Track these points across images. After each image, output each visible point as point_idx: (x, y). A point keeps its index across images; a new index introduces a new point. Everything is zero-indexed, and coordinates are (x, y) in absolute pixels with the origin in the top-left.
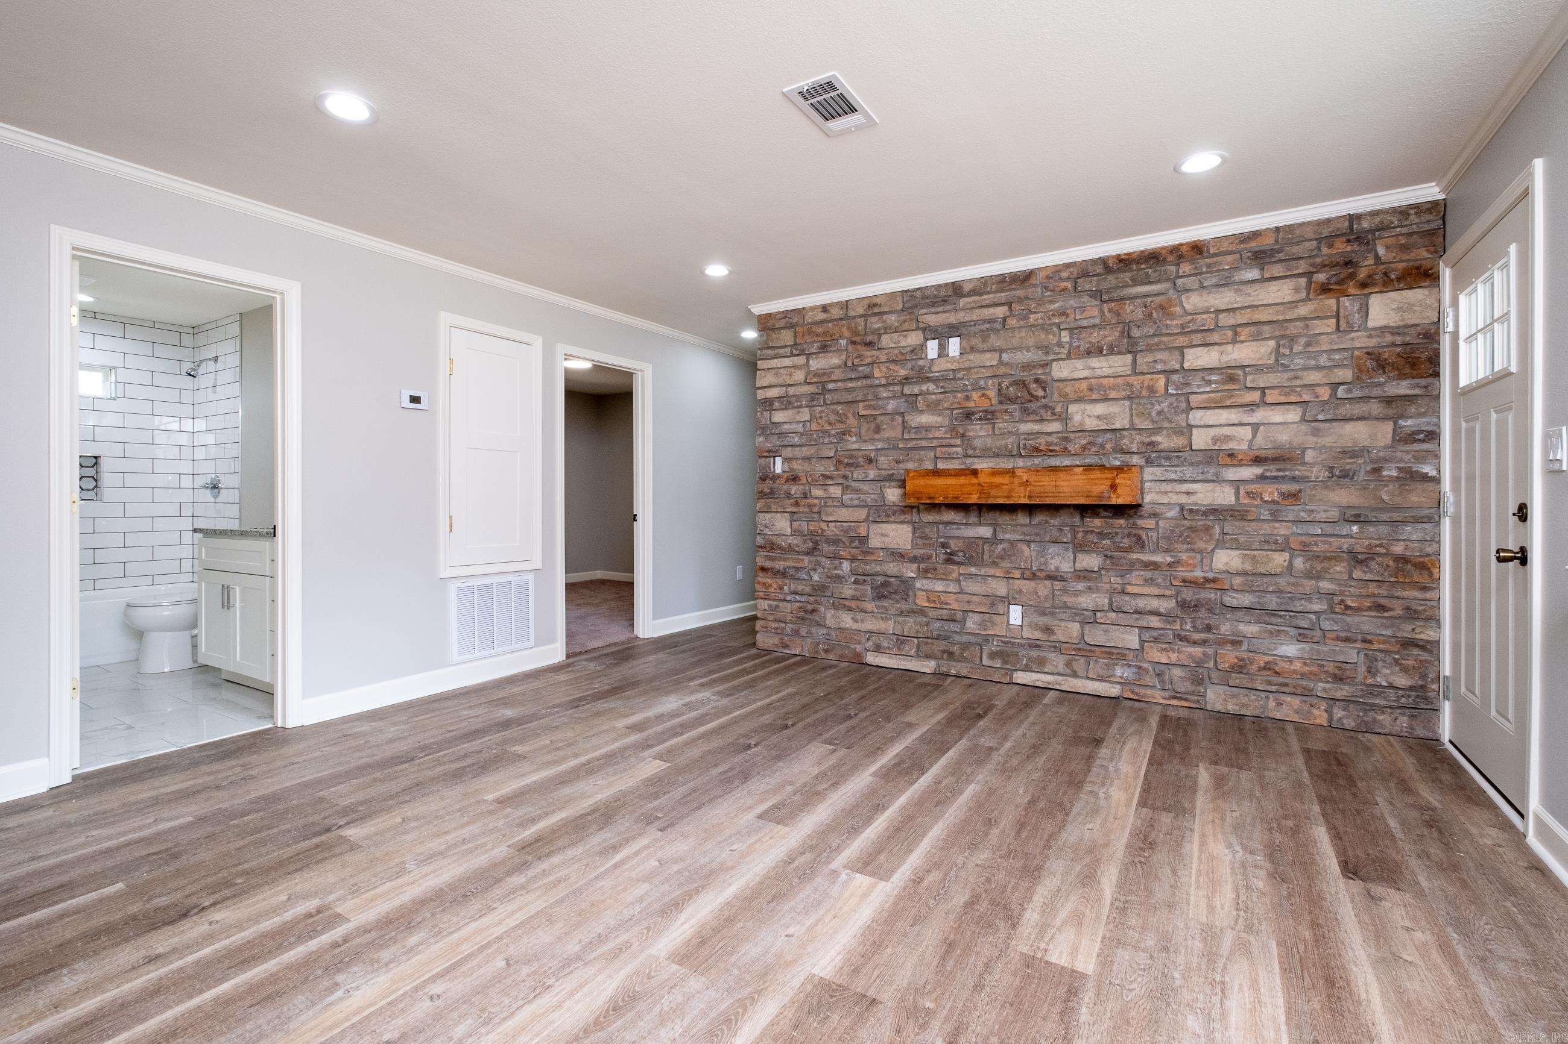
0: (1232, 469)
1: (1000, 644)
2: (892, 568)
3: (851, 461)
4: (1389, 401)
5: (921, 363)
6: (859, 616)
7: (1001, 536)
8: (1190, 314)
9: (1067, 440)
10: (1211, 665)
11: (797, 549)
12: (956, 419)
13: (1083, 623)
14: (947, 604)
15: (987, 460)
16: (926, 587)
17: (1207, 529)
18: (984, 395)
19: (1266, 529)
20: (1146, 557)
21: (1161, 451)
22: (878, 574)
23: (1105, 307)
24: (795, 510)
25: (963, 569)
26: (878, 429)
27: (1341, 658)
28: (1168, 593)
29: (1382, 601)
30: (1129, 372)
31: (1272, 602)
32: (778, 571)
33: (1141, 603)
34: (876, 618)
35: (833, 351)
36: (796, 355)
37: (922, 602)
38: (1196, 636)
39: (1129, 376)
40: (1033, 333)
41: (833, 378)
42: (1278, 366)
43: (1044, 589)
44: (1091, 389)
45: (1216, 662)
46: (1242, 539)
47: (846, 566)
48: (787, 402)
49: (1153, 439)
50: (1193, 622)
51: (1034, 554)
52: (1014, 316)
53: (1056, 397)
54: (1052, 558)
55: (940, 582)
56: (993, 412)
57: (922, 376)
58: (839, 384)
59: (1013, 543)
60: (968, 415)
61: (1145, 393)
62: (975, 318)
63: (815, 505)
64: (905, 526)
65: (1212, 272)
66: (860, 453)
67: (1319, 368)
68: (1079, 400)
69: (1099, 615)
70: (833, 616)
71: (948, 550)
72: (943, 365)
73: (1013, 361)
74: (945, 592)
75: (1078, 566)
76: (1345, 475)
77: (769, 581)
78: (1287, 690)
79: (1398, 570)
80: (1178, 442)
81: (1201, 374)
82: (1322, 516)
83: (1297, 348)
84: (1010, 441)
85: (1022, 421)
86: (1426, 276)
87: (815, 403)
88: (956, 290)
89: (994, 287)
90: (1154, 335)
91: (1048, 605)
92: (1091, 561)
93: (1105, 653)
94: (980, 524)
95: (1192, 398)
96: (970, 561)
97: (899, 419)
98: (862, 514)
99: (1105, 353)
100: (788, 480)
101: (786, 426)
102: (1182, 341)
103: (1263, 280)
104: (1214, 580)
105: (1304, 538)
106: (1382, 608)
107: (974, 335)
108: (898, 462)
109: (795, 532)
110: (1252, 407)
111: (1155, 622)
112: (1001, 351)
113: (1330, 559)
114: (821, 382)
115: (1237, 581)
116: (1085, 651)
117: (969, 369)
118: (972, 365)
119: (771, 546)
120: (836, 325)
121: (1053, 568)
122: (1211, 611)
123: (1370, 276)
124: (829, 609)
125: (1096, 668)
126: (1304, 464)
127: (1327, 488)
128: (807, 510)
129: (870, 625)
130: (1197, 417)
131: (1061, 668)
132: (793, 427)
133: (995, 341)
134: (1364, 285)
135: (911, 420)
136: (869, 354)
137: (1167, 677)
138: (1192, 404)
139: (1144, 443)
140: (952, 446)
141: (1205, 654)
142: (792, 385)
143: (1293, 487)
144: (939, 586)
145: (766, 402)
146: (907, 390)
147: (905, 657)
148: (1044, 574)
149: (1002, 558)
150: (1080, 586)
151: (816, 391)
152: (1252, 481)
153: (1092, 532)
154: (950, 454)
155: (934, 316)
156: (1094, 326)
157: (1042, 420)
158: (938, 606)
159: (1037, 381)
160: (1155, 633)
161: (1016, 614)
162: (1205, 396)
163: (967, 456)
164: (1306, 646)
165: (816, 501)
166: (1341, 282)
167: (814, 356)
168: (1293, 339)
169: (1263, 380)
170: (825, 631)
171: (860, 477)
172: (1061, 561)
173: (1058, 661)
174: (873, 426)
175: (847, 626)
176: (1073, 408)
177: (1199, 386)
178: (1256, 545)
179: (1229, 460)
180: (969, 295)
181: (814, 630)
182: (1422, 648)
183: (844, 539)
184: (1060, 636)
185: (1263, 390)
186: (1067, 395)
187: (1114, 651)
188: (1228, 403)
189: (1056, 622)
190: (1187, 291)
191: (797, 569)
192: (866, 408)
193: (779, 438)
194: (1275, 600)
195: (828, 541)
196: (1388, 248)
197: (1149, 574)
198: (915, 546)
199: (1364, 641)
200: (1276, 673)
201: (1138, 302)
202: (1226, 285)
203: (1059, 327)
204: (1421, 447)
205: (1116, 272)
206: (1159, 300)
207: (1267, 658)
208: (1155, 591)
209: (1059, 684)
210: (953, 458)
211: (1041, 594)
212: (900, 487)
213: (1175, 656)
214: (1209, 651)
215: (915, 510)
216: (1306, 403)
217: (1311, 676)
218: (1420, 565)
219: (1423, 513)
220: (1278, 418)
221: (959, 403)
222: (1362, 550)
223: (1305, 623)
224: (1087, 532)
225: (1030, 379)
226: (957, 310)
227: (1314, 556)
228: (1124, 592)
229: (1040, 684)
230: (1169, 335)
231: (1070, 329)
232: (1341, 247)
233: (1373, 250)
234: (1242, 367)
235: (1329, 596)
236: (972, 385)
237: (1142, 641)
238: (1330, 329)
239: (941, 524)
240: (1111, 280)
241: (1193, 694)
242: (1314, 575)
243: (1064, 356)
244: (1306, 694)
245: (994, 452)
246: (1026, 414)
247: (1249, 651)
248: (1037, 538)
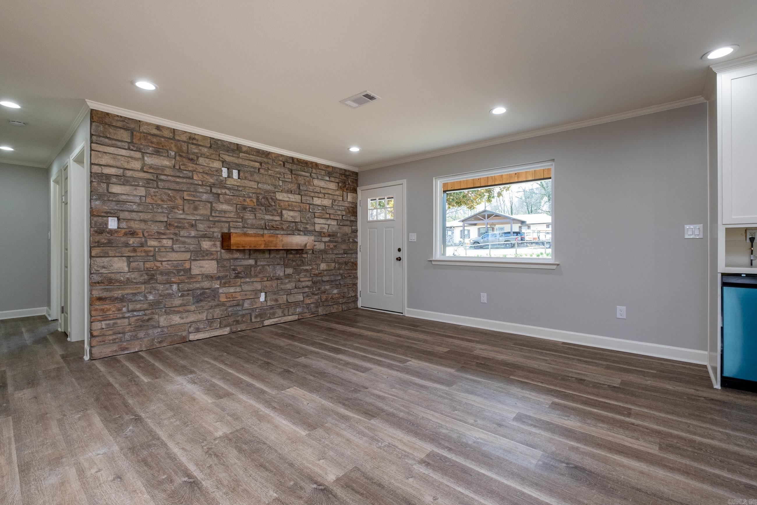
0: (324, 238)
1: (259, 310)
2: (206, 284)
3: (180, 225)
4: (350, 221)
5: (221, 178)
6: (184, 315)
7: (259, 263)
8: (315, 186)
9: (282, 224)
10: (320, 301)
11: (135, 281)
12: (239, 209)
13: (287, 295)
14: (236, 298)
15: (253, 230)
16: (225, 291)
17: (319, 257)
18: (251, 200)
19: (331, 256)
20: (305, 268)
21: (308, 231)
22: (198, 289)
23: (293, 175)
24: (132, 254)
25: (243, 280)
26: (196, 208)
27: (344, 291)
28: (310, 279)
29: (350, 274)
31: (332, 278)
32: (117, 298)
33: (304, 284)
34: (195, 313)
35: (164, 156)
36: (132, 150)
37: (223, 299)
38: (316, 292)
39: (300, 203)
40: (270, 178)
41: (165, 173)
42: (332, 208)
43: (274, 283)
44: (289, 206)
45: (321, 299)
46: (326, 259)
47: (175, 287)
48: (123, 180)
50: (316, 288)
51: (271, 270)
52: (263, 169)
53: (277, 206)
54: (278, 271)
55: (232, 288)
56: (255, 209)
57: (222, 184)
58: (170, 178)
59: (263, 266)
60: (244, 208)
61: (304, 210)
62: (247, 164)
63: (151, 251)
64: (213, 261)
65: (319, 174)
66: (185, 221)
67: (340, 210)
68: (285, 209)
69: (292, 290)
70: (165, 319)
71: (237, 272)
72: (229, 182)
73: (262, 188)
74: (235, 292)
75: (286, 273)
76: (344, 241)
77: (108, 307)
78: (335, 303)
79: (352, 266)
80: (312, 228)
81: (317, 206)
82: (340, 252)
83: (336, 203)
84: (262, 222)
85: (266, 214)
86: (355, 191)
87: (150, 185)
88: (238, 148)
89: (255, 153)
90: (306, 191)
91: (276, 290)
92: (289, 271)
94: (250, 258)
95: (316, 214)
96: (246, 276)
97: (209, 205)
98: (187, 256)
99: (293, 193)
100: (126, 234)
101: (124, 197)
102: (313, 194)
103: (330, 181)
104: (321, 273)
105: (337, 259)
106: (350, 276)
108: (210, 227)
109: (133, 269)
110: (328, 219)
111: (307, 290)
112: (258, 183)
113: (342, 264)
114: (156, 172)
115: (325, 272)
116: (289, 304)
117: (245, 187)
118: (246, 186)
119: (110, 281)
120: (167, 141)
121: (278, 275)
122: (320, 283)
123: (348, 188)
124: (162, 315)
125: (291, 311)
126: (337, 237)
127: (341, 244)
128: (144, 254)
129: (192, 318)
130: (317, 220)
131: (281, 314)
132: (131, 198)
133: (257, 177)
134: (347, 190)
135: (217, 206)
136: (191, 166)
137: (310, 308)
138: (316, 216)
139: (304, 228)
140: (237, 222)
141: (318, 297)
142: (128, 169)
143: (336, 244)
144: (232, 290)
145: (102, 176)
146: (214, 190)
147: (215, 330)
148: (275, 278)
149: (259, 273)
150: (287, 281)
151: (152, 178)
152: (328, 242)
153: (290, 260)
154: (236, 226)
155: (228, 157)
156: (289, 182)
157: (273, 215)
158: (232, 299)
159: (272, 198)
160: (306, 294)
161: (262, 298)
162: (318, 214)
163: (244, 227)
164: (338, 290)
165: (152, 249)
166: (343, 187)
167: (148, 155)
168: (335, 201)
169: (331, 211)
170: (159, 330)
171: (186, 235)
172: (280, 272)
173: (279, 312)
174: (192, 206)
175: (177, 322)
176: (284, 212)
177: (317, 210)
178: (329, 261)
179: (323, 235)
180: (244, 152)
181: (150, 332)
182: (355, 285)
183: (174, 271)
184: (280, 302)
185: (330, 214)
186: (282, 206)
187: (297, 303)
188: (323, 217)
189: (279, 296)
190: (314, 178)
191: (134, 294)
192: (189, 195)
193: (117, 204)
195: (162, 273)
196: (351, 181)
197: (305, 273)
198: (218, 271)
199: (348, 286)
200: (333, 299)
201: (302, 177)
202: (323, 180)
203: (279, 179)
204: (355, 234)
205: (296, 164)
206: (308, 179)
207: (331, 295)
208: (307, 279)
209: (280, 321)
210: (238, 228)
211: (274, 286)
212: (211, 241)
213: (312, 300)
214: (319, 296)
215: (219, 253)
216: (337, 220)
217: (339, 298)
218: (355, 264)
219: (356, 251)
220: (333, 223)
221: (241, 202)
222: (347, 261)
223: (338, 283)
224: (288, 260)
225: (269, 197)
226: (238, 157)
227: (339, 263)
228: (299, 281)
229: (273, 323)
230: (310, 191)
231: (282, 181)
232: (343, 178)
233: (348, 181)
234: (326, 206)
235: (341, 275)
236: (247, 195)
237: (304, 297)
238: (341, 200)
239: (232, 259)
240: (294, 167)
241: (316, 311)
242: (339, 269)
243: (280, 191)
244: (338, 304)
245: (256, 227)
246: (268, 212)
247: (327, 294)
248: (272, 263)
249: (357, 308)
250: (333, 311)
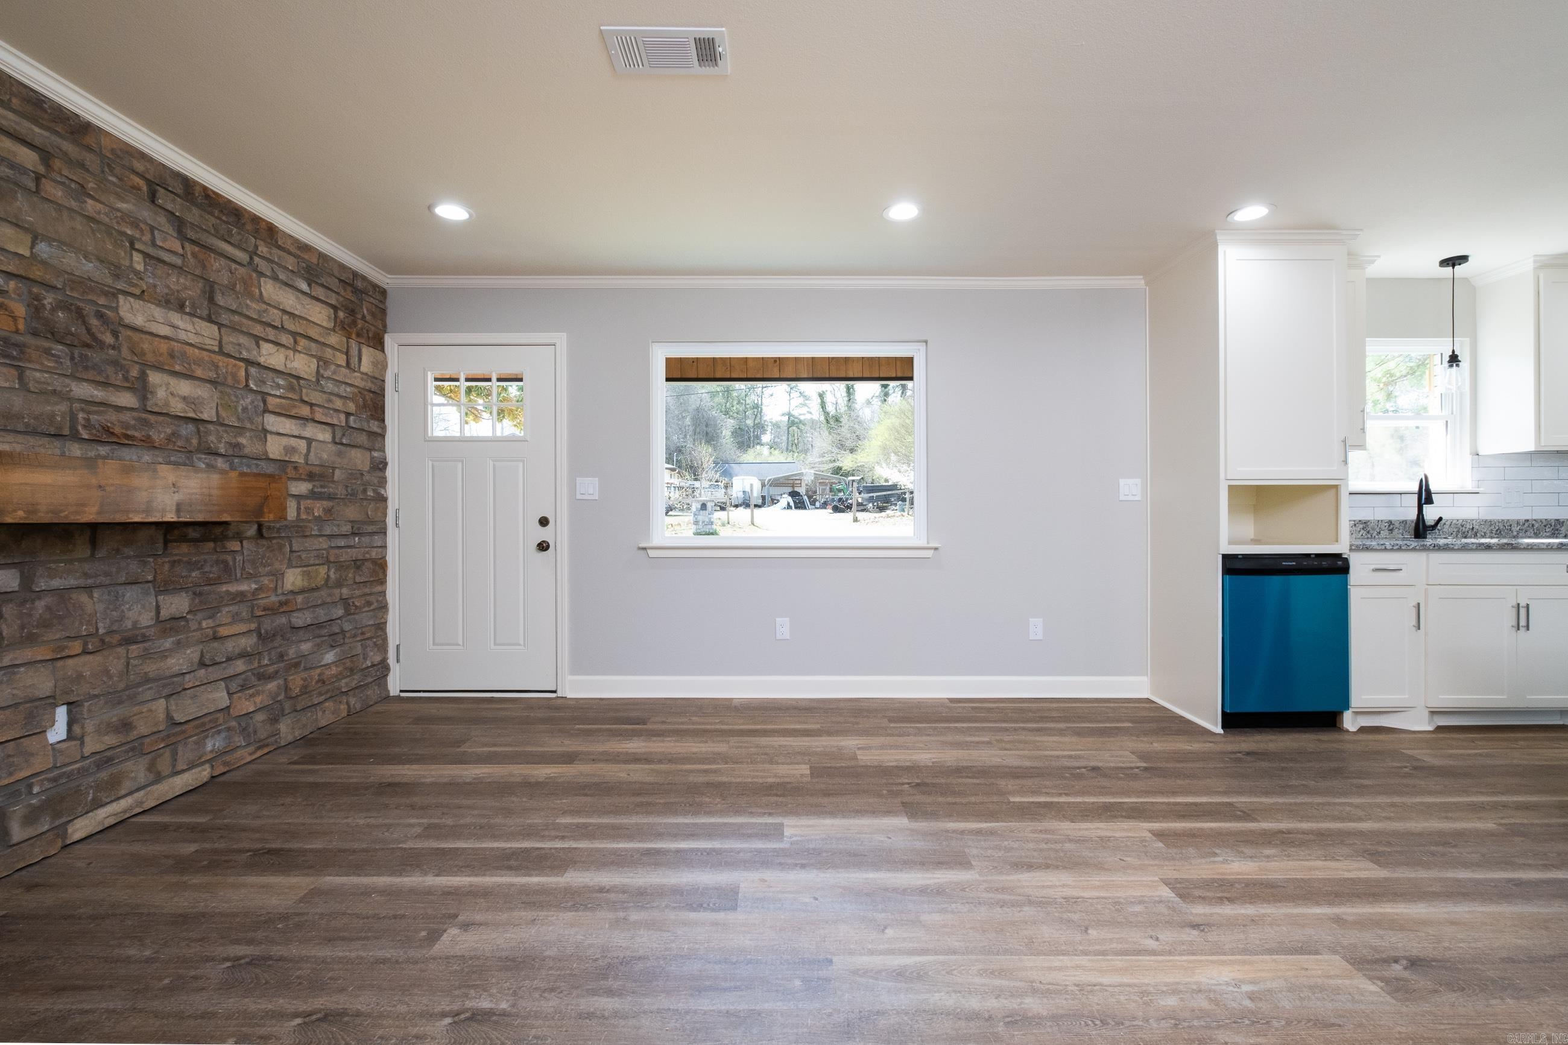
0: (294, 483)
1: (47, 785)
4: (368, 435)
7: (42, 584)
8: (265, 303)
9: (145, 423)
10: (282, 696)
13: (169, 697)
17: (281, 547)
18: (3, 307)
19: (316, 543)
20: (233, 588)
21: (244, 456)
23: (189, 247)
27: (353, 653)
28: (252, 626)
29: (368, 598)
30: (215, 348)
31: (322, 614)
33: (230, 646)
38: (271, 669)
39: (214, 352)
40: (93, 231)
42: (319, 385)
43: (114, 660)
44: (172, 356)
45: (287, 690)
46: (304, 556)
49: (239, 439)
50: (269, 654)
51: (100, 607)
52: (55, 180)
53: (125, 352)
54: (129, 609)
56: (21, 347)
59: (62, 594)
61: (229, 380)
65: (280, 266)
67: (339, 396)
68: (158, 368)
69: (188, 677)
73: (55, 262)
75: (164, 614)
76: (353, 494)
78: (328, 695)
79: (374, 571)
80: (258, 447)
81: (271, 374)
82: (343, 530)
83: (328, 372)
84: (59, 409)
85: (73, 377)
86: (378, 343)
89: (14, 100)
90: (236, 312)
91: (122, 686)
92: (177, 604)
95: (270, 399)
99: (188, 310)
102: (258, 330)
103: (310, 296)
104: (286, 603)
105: (335, 551)
106: (369, 603)
110: (305, 421)
111: (240, 666)
112: (35, 238)
113: (347, 567)
115: (300, 599)
116: (173, 734)
121: (130, 626)
122: (283, 637)
123: (361, 329)
125: (184, 754)
126: (333, 482)
127: (345, 504)
130: (272, 422)
131: (142, 777)
133: (27, 211)
134: (359, 335)
137: (251, 730)
138: (269, 407)
139: (231, 444)
141: (279, 687)
143: (329, 504)
148: (116, 637)
149: (46, 624)
150: (168, 643)
152: (306, 497)
153: (179, 561)
156: (173, 266)
157: (105, 384)
159: (100, 316)
160: (239, 681)
161: (58, 727)
162: (278, 400)
164: (337, 650)
166: (350, 325)
168: (326, 363)
172: (139, 611)
173: (137, 770)
176: (154, 378)
177: (271, 387)
178: (312, 562)
179: (293, 473)
182: (381, 629)
184: (143, 729)
185: (312, 405)
186: (144, 353)
187: (206, 720)
188: (292, 412)
189: (136, 709)
190: (262, 274)
194: (321, 611)
196: (367, 310)
197: (234, 609)
199: (363, 633)
200: (323, 682)
201: (223, 261)
202: (289, 286)
203: (132, 245)
204: (380, 474)
205: (199, 206)
206: (242, 271)
207: (318, 671)
208: (242, 628)
209: (140, 803)
211: (113, 671)
213: (258, 699)
214: (281, 682)
216: (333, 425)
217: (339, 677)
218: (381, 566)
220: (321, 437)
222: (361, 557)
223: (336, 629)
224: (173, 563)
225: (88, 309)
227: (340, 566)
228: (215, 638)
230: (248, 317)
231: (146, 255)
232: (348, 294)
233: (362, 307)
234: (298, 378)
235: (345, 602)
237: (230, 695)
238: (344, 364)
240: (192, 215)
241: (271, 735)
242: (339, 584)
243: (138, 292)
244: (337, 695)
245: (27, 425)
246: (81, 369)
247: (306, 669)
248: (107, 581)
249: (387, 698)
250: (323, 723)
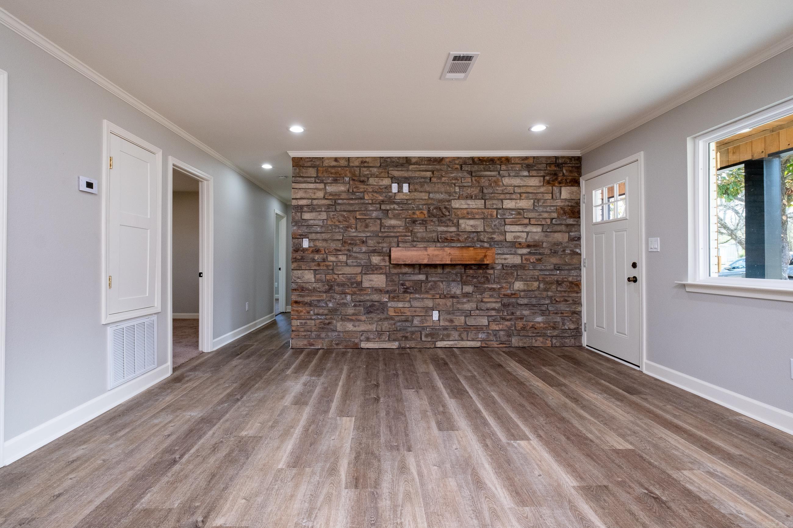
0: (520, 250)
1: (430, 330)
2: (376, 297)
3: (352, 242)
4: (567, 225)
5: (390, 194)
6: (357, 324)
7: (430, 279)
8: (505, 186)
9: (458, 235)
10: (513, 328)
11: (319, 290)
12: (408, 223)
13: (466, 316)
14: (404, 313)
15: (423, 243)
16: (393, 306)
17: (512, 274)
18: (422, 213)
19: (531, 273)
20: (490, 286)
21: (496, 241)
22: (368, 301)
23: (473, 179)
24: (317, 268)
25: (412, 296)
26: (367, 226)
27: (555, 321)
28: (498, 300)
29: (566, 298)
30: (483, 208)
31: (534, 301)
32: (306, 303)
33: (489, 306)
34: (367, 324)
35: (341, 183)
36: (318, 183)
37: (391, 313)
38: (508, 317)
39: (483, 209)
40: (444, 185)
41: (341, 197)
42: (534, 210)
43: (449, 302)
44: (468, 214)
45: (515, 327)
46: (524, 277)
47: (349, 297)
48: (312, 208)
49: (493, 236)
50: (507, 312)
51: (445, 287)
52: (435, 177)
53: (453, 216)
54: (453, 288)
55: (400, 303)
56: (426, 221)
57: (391, 200)
58: (345, 201)
59: (435, 282)
60: (414, 222)
61: (489, 217)
62: (417, 176)
63: (330, 266)
64: (382, 275)
65: (512, 170)
66: (357, 238)
67: (547, 212)
68: (463, 218)
69: (472, 312)
70: (341, 325)
71: (405, 287)
72: (399, 197)
73: (434, 198)
74: (404, 307)
75: (464, 291)
76: (556, 252)
77: (300, 309)
78: (539, 335)
79: (571, 287)
80: (501, 238)
81: (509, 211)
82: (548, 268)
83: (540, 204)
84: (434, 235)
85: (439, 226)
86: (576, 182)
87: (330, 210)
88: (408, 161)
89: (425, 162)
90: (492, 193)
91: (451, 309)
92: (469, 289)
93: (475, 328)
94: (420, 274)
95: (506, 220)
96: (416, 291)
97: (379, 221)
98: (359, 270)
99: (473, 198)
100: (313, 252)
101: (312, 222)
102: (502, 196)
103: (529, 176)
104: (515, 294)
105: (543, 276)
106: (566, 301)
107: (417, 183)
108: (379, 243)
109: (317, 280)
110: (526, 225)
111: (493, 313)
112: (429, 193)
113: (551, 283)
114: (335, 198)
115: (522, 294)
116: (467, 328)
117: (414, 199)
118: (416, 198)
119: (303, 289)
120: (343, 169)
121: (453, 293)
122: (513, 306)
123: (561, 180)
124: (339, 321)
125: (471, 335)
126: (543, 248)
127: (550, 257)
128: (325, 268)
129: (363, 327)
130: (508, 228)
131: (457, 337)
132: (316, 222)
133: (427, 188)
134: (560, 183)
135: (385, 222)
136: (362, 187)
137: (498, 336)
138: (507, 223)
139: (489, 238)
140: (406, 236)
141: (511, 324)
142: (315, 199)
143: (540, 257)
144: (400, 305)
145: (298, 207)
146: (383, 207)
147: (384, 342)
148: (449, 296)
149: (430, 289)
150: (465, 300)
151: (331, 203)
152: (526, 254)
153: (469, 276)
154: (405, 240)
155: (397, 172)
156: (468, 186)
157: (447, 226)
158: (400, 314)
159: (445, 208)
160: (493, 318)
161: (435, 315)
162: (511, 220)
163: (414, 241)
164: (544, 317)
165: (331, 263)
166: (553, 181)
167: (329, 184)
168: (538, 200)
169: (531, 215)
170: (336, 334)
171: (357, 251)
172: (456, 289)
173: (455, 334)
174: (364, 224)
175: (350, 329)
176: (461, 221)
177: (508, 215)
178: (528, 279)
179: (519, 246)
180: (414, 164)
181: (330, 334)
182: (577, 314)
183: (348, 283)
184: (456, 323)
185: (530, 219)
186: (458, 215)
187: (479, 327)
188: (518, 223)
189: (455, 317)
190: (504, 177)
191: (319, 301)
192: (360, 214)
193: (307, 228)
194: (535, 300)
195: (338, 285)
196: (566, 170)
197: (491, 293)
198: (387, 285)
199: (562, 313)
200: (535, 329)
201: (486, 178)
202: (517, 176)
203: (455, 185)
204: (577, 242)
205: (478, 164)
206: (494, 178)
207: (532, 323)
208: (494, 300)
209: (456, 344)
210: (407, 242)
211: (448, 305)
212: (380, 256)
213: (501, 326)
214: (513, 323)
215: (388, 267)
216: (543, 225)
217: (546, 329)
218: (576, 286)
219: (577, 266)
220: (535, 230)
221: (410, 215)
222: (560, 280)
223: (544, 309)
224: (467, 276)
225: (442, 207)
226: (408, 170)
227: (546, 283)
228: (482, 301)
229: (447, 346)
230: (498, 193)
231: (459, 186)
232: (553, 168)
233: (562, 171)
234: (523, 209)
235: (551, 298)
236: (416, 207)
237: (489, 322)
238: (550, 198)
239: (401, 274)
240: (476, 168)
241: (507, 341)
242: (546, 290)
243: (457, 198)
244: (544, 335)
245: (427, 240)
246: (441, 223)
247: (526, 321)
248: (446, 280)
249: (581, 347)
250: (536, 345)
